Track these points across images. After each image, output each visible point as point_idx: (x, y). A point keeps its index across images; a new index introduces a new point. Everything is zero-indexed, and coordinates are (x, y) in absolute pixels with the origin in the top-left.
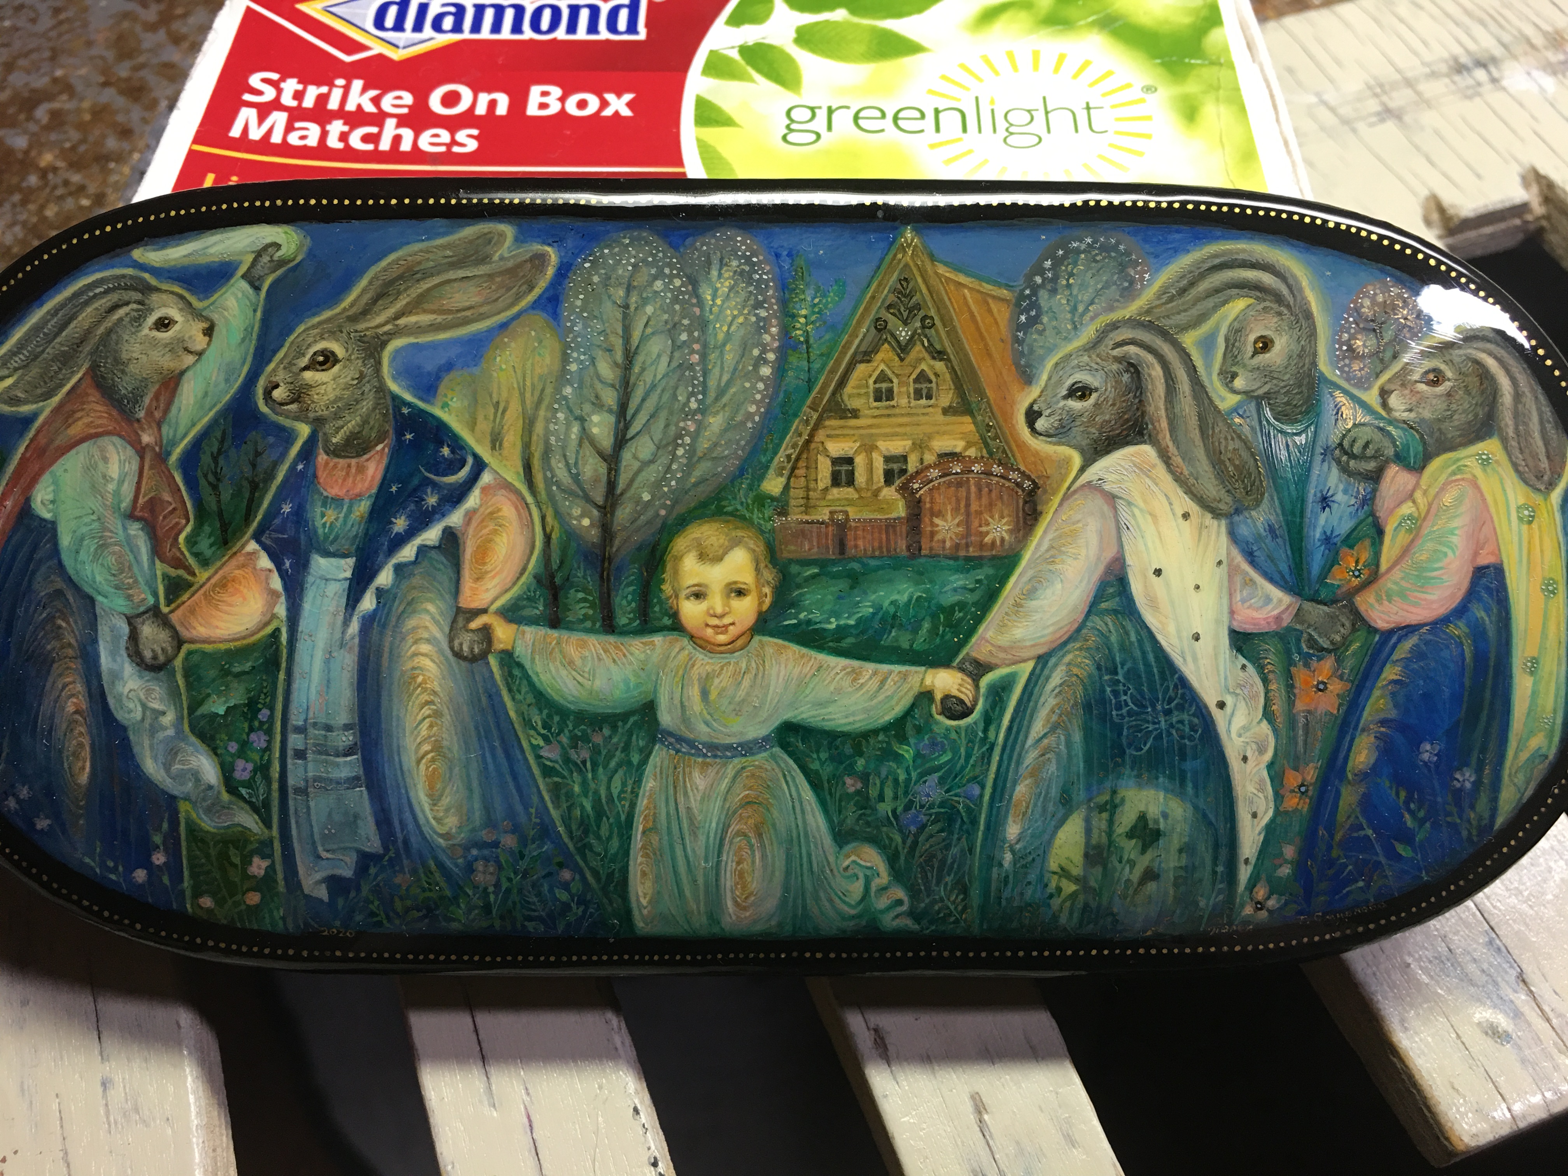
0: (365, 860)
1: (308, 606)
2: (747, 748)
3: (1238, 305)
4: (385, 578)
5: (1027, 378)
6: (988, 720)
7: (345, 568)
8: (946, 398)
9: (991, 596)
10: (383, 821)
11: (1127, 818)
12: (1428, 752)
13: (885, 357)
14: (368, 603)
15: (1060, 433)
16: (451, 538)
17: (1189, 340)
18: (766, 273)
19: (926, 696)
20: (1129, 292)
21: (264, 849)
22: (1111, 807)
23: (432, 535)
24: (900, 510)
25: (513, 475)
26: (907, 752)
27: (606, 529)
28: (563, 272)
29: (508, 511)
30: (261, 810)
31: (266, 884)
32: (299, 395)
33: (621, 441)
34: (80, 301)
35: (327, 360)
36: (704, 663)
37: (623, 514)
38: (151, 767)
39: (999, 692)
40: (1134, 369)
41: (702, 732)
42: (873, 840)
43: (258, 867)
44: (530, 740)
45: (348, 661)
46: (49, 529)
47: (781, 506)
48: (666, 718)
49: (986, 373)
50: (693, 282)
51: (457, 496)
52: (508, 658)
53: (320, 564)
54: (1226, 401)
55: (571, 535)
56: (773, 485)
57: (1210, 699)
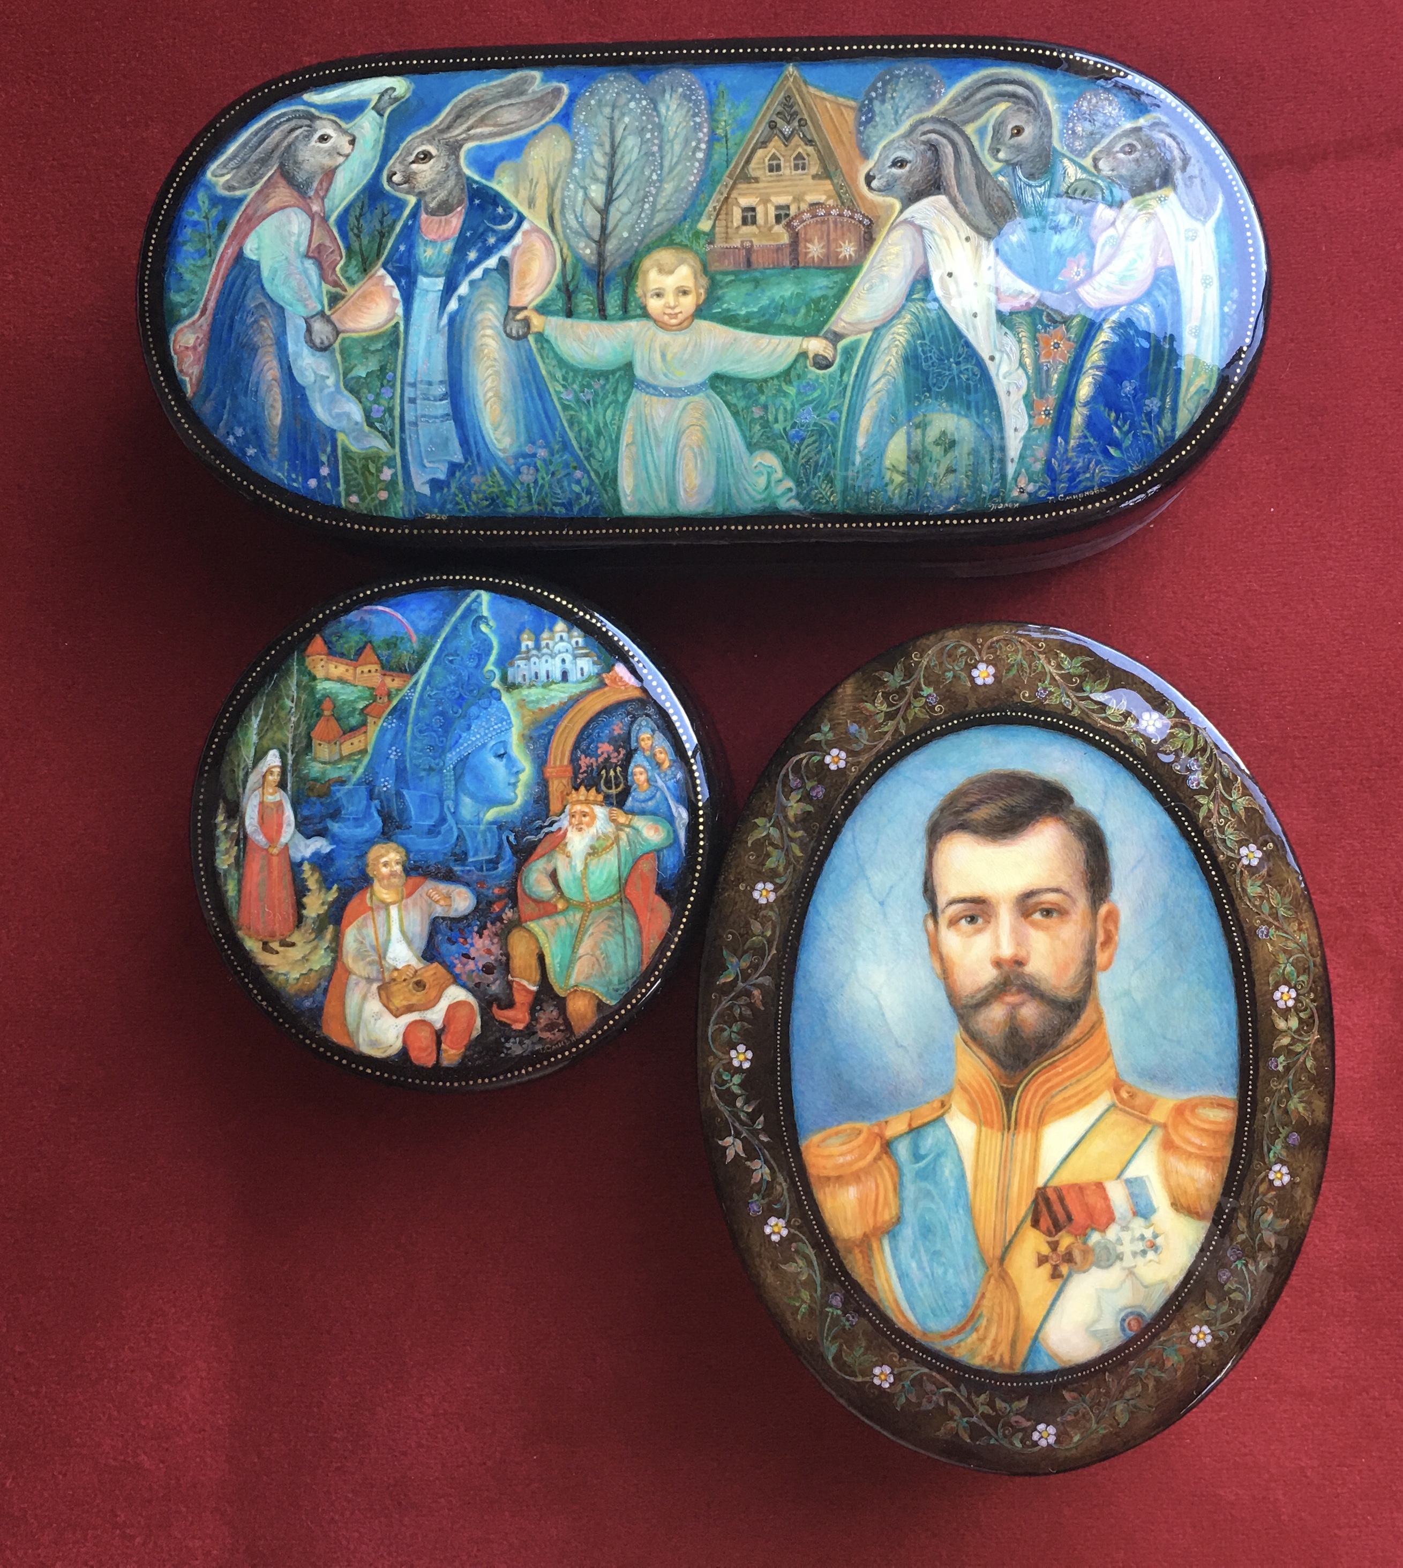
0: (454, 468)
1: (416, 306)
2: (692, 390)
3: (1002, 107)
4: (463, 289)
5: (866, 154)
6: (843, 370)
7: (440, 283)
8: (814, 169)
9: (843, 292)
10: (464, 442)
11: (933, 434)
12: (1128, 387)
13: (775, 146)
14: (453, 305)
15: (887, 189)
16: (504, 265)
17: (969, 129)
18: (701, 94)
19: (803, 354)
20: (932, 101)
21: (390, 462)
22: (923, 426)
23: (492, 262)
24: (785, 239)
25: (544, 226)
26: (792, 391)
27: (601, 256)
28: (572, 99)
29: (539, 246)
30: (388, 437)
31: (391, 486)
32: (409, 178)
33: (609, 201)
34: (270, 127)
35: (427, 156)
36: (663, 337)
37: (611, 246)
38: (320, 411)
39: (849, 353)
40: (934, 148)
41: (662, 381)
42: (772, 449)
43: (387, 474)
44: (554, 388)
45: (442, 342)
46: (255, 267)
47: (710, 237)
48: (639, 372)
49: (839, 153)
50: (654, 103)
51: (507, 238)
52: (540, 337)
53: (423, 281)
54: (993, 166)
55: (578, 259)
56: (705, 225)
57: (985, 354)
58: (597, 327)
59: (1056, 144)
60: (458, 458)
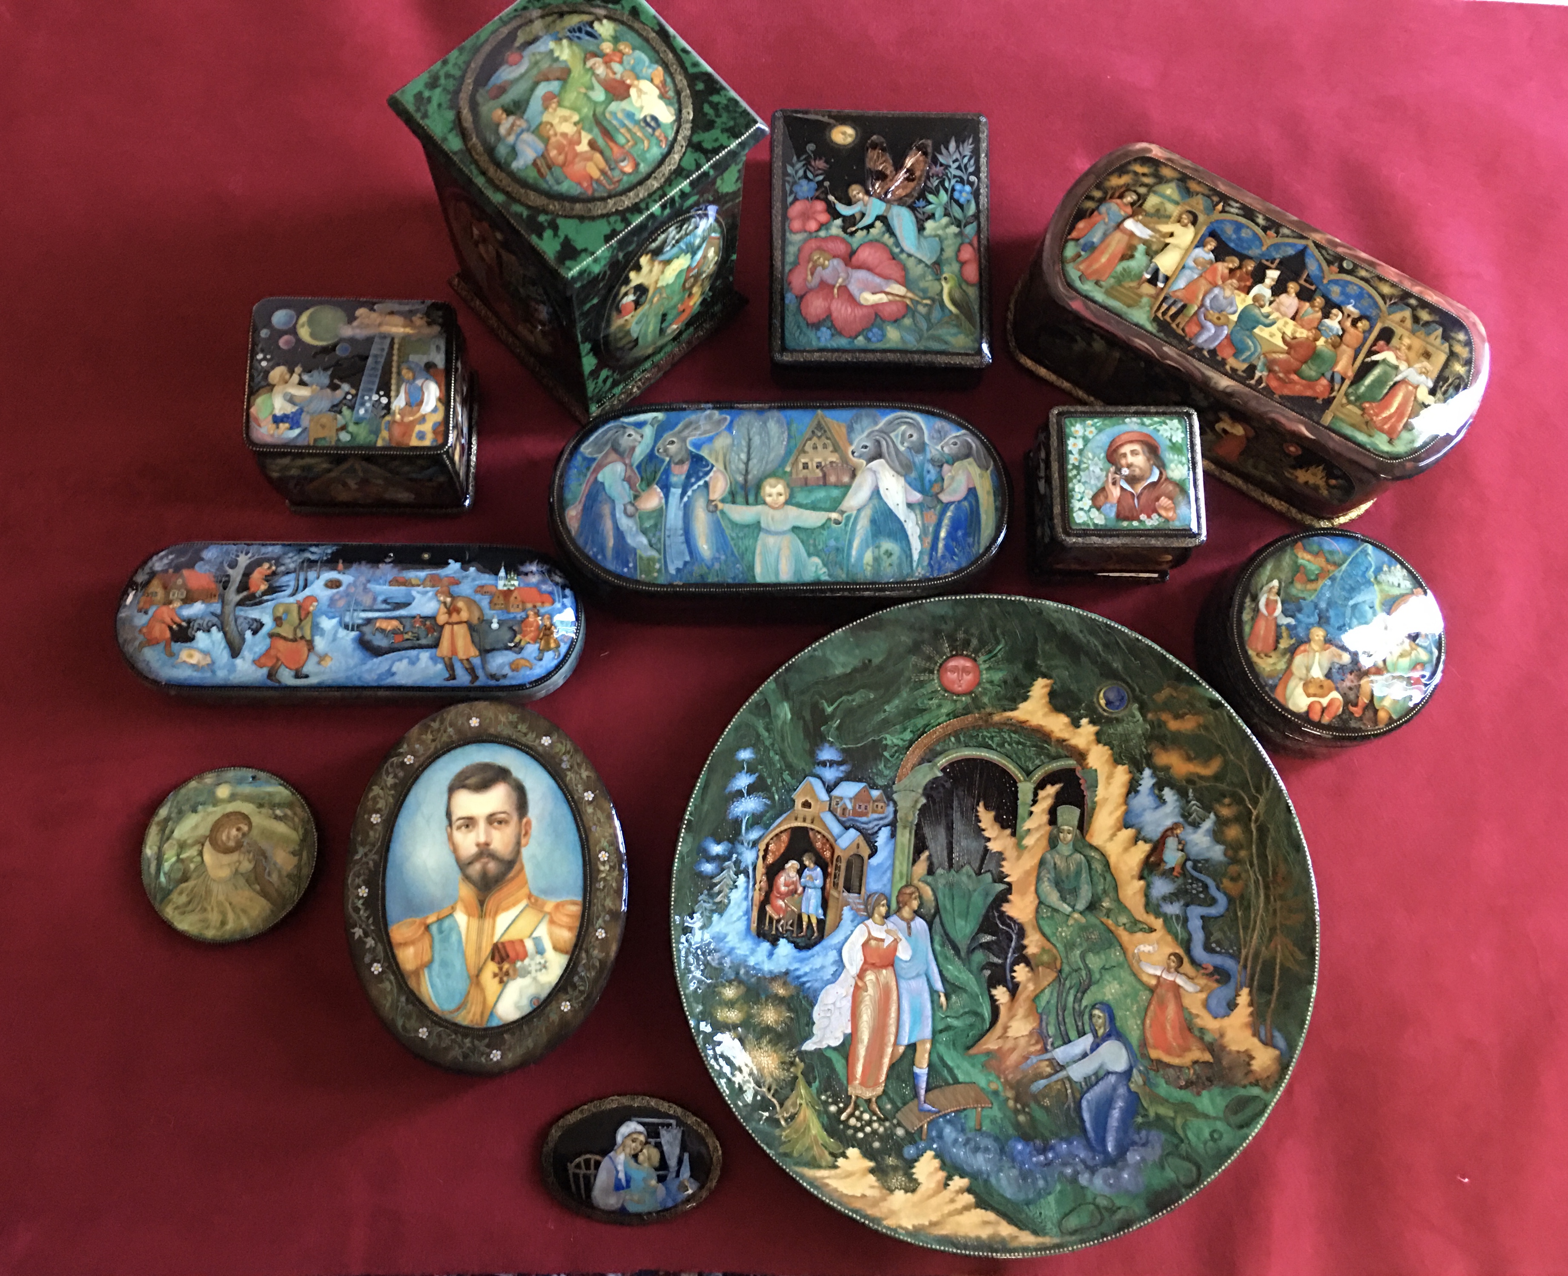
0: (686, 563)
1: (671, 499)
2: (784, 533)
3: (903, 427)
4: (690, 493)
5: (851, 443)
6: (846, 525)
7: (679, 491)
8: (831, 448)
9: (844, 495)
10: (691, 553)
11: (883, 550)
12: (960, 533)
13: (815, 439)
14: (685, 499)
15: (860, 457)
16: (706, 484)
17: (892, 435)
18: (784, 421)
19: (829, 519)
20: (876, 423)
21: (659, 561)
22: (878, 547)
23: (701, 483)
24: (820, 474)
25: (722, 468)
26: (825, 533)
27: (746, 481)
28: (732, 422)
29: (721, 477)
30: (658, 551)
31: (659, 571)
32: (666, 450)
33: (749, 459)
34: (609, 429)
35: (673, 442)
36: (771, 511)
37: (750, 477)
38: (629, 540)
39: (848, 518)
40: (878, 442)
41: (773, 528)
42: (818, 556)
43: (657, 566)
44: (728, 532)
45: (681, 514)
46: (602, 484)
47: (791, 473)
48: (763, 525)
49: (841, 444)
50: (765, 423)
51: (707, 473)
52: (722, 512)
53: (673, 490)
54: (902, 449)
55: (737, 482)
56: (788, 469)
57: (902, 519)
58: (745, 508)
59: (927, 440)
60: (688, 558)
